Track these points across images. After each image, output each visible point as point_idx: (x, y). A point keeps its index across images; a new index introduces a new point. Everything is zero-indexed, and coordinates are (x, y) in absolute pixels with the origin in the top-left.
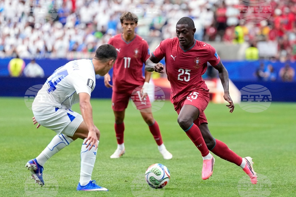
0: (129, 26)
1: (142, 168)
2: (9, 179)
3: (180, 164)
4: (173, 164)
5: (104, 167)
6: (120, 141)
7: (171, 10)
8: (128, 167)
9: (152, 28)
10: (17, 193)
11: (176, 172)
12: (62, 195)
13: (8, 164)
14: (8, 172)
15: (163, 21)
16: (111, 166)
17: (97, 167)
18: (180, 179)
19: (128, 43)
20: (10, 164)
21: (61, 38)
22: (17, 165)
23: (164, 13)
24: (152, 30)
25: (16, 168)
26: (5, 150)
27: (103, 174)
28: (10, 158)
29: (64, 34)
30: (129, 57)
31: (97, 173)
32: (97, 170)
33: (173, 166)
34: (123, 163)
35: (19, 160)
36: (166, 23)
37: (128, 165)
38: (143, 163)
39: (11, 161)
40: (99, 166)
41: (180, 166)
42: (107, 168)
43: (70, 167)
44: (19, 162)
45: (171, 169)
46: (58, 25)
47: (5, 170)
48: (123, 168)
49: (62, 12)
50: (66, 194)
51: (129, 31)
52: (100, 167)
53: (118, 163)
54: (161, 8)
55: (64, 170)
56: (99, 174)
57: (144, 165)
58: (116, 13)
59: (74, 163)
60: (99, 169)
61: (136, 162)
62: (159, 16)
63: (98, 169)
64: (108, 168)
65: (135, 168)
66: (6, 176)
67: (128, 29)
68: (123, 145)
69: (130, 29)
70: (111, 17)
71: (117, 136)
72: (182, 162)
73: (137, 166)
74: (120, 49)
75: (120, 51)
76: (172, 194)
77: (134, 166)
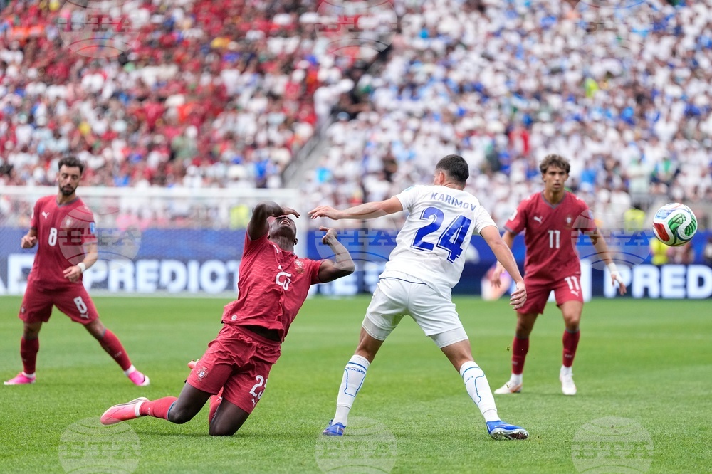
0: (557, 177)
1: (641, 410)
2: (428, 427)
3: (704, 404)
4: (693, 403)
5: (578, 409)
6: (518, 369)
7: (686, 151)
8: (619, 409)
9: (655, 179)
10: (441, 450)
11: (699, 417)
12: (512, 453)
13: (424, 403)
14: (425, 416)
15: (672, 168)
16: (590, 406)
17: (568, 409)
18: (706, 429)
19: (555, 206)
20: (428, 403)
21: (505, 200)
22: (439, 405)
23: (673, 155)
24: (653, 184)
25: (438, 409)
26: (420, 380)
27: (577, 419)
28: (428, 393)
29: (510, 193)
30: (558, 230)
31: (567, 418)
32: (568, 413)
33: (693, 406)
34: (609, 401)
35: (443, 397)
36: (678, 172)
37: (617, 405)
38: (642, 402)
39: (429, 398)
40: (571, 406)
41: (705, 407)
42: (583, 410)
43: (523, 408)
44: (442, 400)
45: (689, 412)
46: (501, 177)
47: (420, 413)
48: (610, 409)
49: (507, 156)
50: (518, 452)
51: (556, 184)
52: (572, 409)
53: (601, 402)
54: (670, 148)
55: (513, 412)
56: (570, 421)
57: (645, 406)
58: (595, 156)
59: (530, 402)
60: (571, 412)
61: (631, 401)
62: (665, 160)
63: (569, 411)
64: (586, 410)
65: (629, 410)
66: (421, 423)
67: (555, 182)
68: (521, 377)
69: (557, 181)
70: (587, 163)
71: (515, 359)
72: (708, 400)
73: (632, 407)
74: (541, 218)
75: (542, 220)
76: (694, 454)
77: (628, 407)
